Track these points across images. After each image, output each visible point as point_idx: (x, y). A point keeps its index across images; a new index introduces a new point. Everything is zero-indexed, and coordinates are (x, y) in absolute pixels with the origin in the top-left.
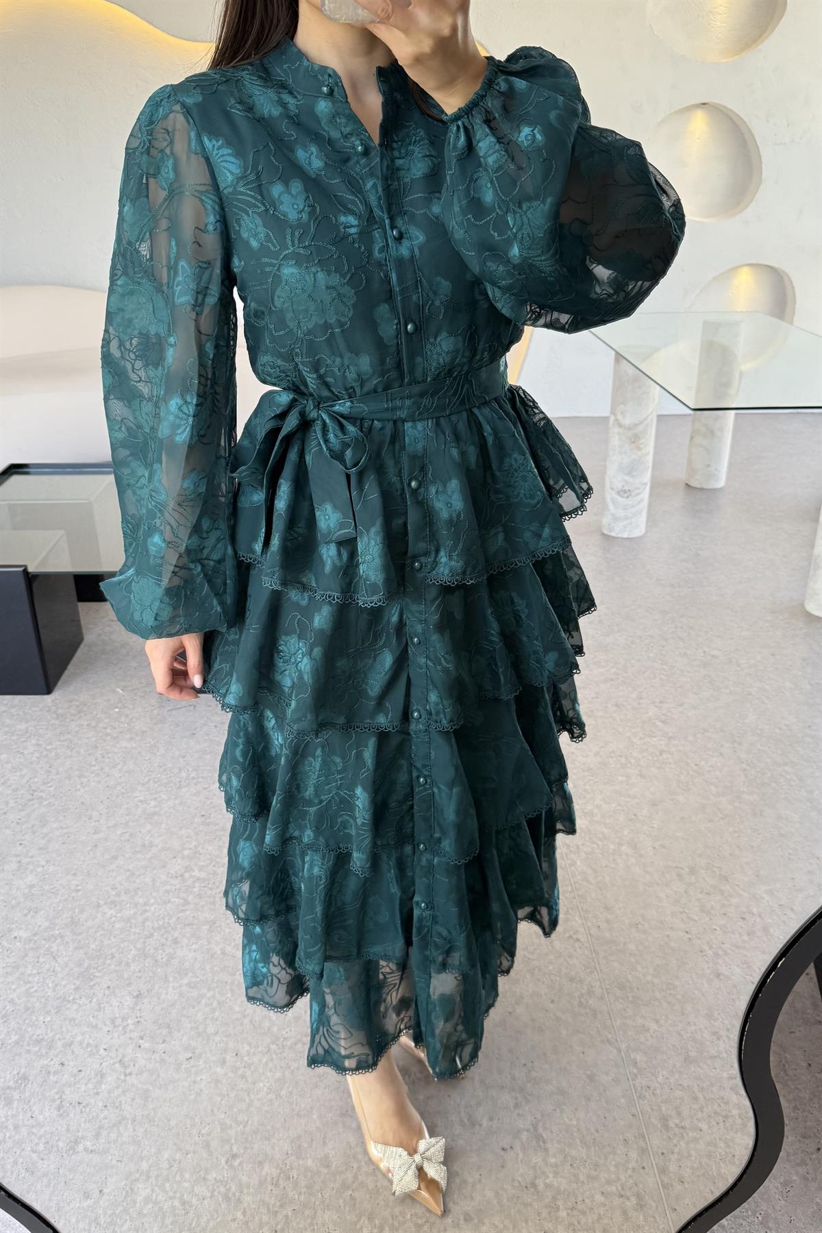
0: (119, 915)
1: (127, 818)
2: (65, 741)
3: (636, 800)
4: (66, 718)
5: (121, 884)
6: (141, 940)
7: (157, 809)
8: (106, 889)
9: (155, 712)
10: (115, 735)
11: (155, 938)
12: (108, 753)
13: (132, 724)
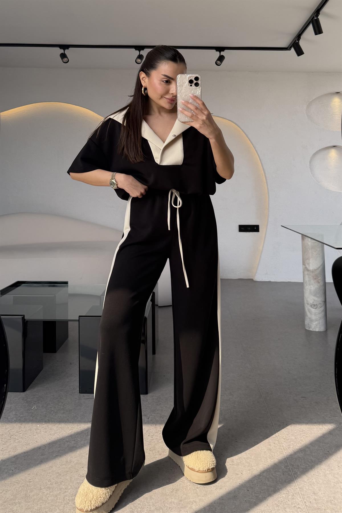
0: (51, 493)
1: (59, 448)
2: (30, 413)
3: (329, 445)
4: (31, 403)
5: (53, 480)
6: (62, 506)
7: (75, 445)
8: (46, 481)
9: (77, 401)
10: (56, 411)
11: (69, 504)
12: (51, 419)
13: (65, 406)
